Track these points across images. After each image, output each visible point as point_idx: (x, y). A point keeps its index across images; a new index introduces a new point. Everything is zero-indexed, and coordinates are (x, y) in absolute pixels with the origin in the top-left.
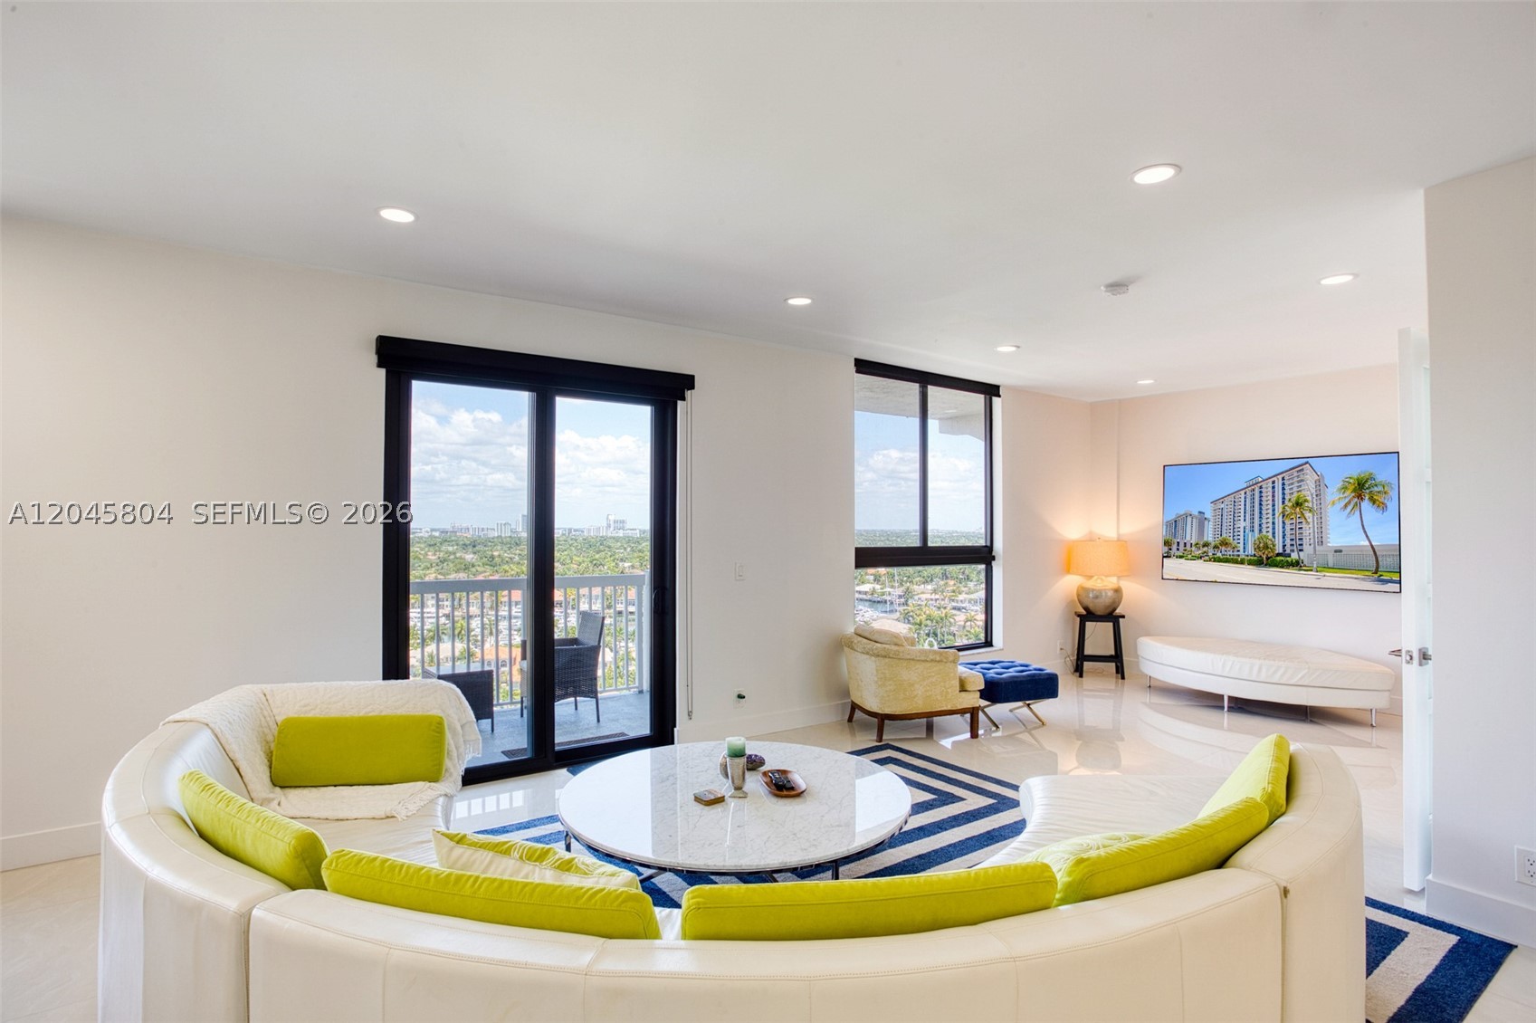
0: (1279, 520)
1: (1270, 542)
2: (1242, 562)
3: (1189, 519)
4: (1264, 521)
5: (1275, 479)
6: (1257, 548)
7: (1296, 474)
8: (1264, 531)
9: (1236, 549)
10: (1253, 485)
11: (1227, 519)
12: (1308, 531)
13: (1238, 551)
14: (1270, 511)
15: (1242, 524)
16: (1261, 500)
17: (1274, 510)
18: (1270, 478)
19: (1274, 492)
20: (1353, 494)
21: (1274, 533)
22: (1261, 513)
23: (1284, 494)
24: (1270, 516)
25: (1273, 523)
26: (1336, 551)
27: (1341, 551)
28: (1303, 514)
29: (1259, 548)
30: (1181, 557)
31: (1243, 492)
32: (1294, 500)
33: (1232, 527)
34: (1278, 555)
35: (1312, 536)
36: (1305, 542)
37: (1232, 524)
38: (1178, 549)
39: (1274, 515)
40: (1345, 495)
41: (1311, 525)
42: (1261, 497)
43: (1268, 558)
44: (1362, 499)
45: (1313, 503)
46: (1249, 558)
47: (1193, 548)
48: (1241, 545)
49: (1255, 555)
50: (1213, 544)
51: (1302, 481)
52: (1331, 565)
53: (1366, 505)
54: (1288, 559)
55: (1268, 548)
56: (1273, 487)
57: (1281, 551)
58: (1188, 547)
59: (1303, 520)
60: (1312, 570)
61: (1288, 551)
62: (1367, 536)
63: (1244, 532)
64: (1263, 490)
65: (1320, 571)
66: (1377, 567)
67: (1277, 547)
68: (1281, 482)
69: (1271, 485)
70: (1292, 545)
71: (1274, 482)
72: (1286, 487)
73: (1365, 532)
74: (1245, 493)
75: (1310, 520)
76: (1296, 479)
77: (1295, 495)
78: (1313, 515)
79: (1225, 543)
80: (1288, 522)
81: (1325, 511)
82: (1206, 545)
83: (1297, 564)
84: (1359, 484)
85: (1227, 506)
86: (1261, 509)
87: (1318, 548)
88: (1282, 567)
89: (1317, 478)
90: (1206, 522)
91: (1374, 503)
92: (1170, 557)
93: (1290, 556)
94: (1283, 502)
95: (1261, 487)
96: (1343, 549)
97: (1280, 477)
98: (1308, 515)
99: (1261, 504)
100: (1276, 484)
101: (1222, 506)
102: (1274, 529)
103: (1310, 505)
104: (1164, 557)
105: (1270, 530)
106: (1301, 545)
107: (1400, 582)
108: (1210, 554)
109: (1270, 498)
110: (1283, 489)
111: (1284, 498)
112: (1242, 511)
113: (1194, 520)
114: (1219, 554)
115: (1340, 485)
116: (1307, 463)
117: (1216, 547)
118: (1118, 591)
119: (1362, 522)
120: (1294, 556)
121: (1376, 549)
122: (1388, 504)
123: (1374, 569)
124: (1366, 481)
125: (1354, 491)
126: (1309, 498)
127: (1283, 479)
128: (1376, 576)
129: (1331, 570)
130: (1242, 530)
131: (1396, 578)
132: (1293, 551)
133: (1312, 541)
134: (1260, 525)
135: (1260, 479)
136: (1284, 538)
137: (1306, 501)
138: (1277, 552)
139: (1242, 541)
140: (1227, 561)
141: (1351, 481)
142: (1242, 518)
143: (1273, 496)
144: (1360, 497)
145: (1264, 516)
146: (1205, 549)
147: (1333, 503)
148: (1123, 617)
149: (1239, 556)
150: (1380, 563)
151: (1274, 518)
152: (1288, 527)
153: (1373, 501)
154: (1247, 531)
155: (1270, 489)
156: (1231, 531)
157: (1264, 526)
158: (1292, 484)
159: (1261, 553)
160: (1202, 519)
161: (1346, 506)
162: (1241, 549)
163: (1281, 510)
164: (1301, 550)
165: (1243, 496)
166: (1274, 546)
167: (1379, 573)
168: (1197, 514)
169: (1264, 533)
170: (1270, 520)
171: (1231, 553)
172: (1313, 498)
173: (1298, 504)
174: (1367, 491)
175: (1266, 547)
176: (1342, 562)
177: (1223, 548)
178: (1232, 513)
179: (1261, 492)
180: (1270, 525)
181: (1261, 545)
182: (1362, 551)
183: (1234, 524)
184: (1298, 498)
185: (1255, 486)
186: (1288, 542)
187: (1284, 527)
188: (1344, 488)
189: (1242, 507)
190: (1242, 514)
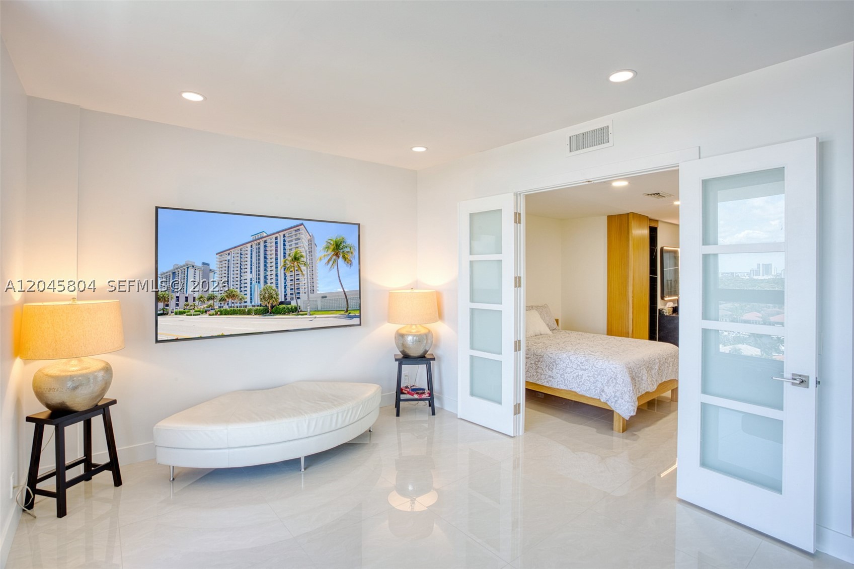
0: (281, 272)
1: (273, 293)
2: (249, 313)
3: (191, 271)
4: (269, 273)
5: (277, 235)
6: (263, 298)
7: (294, 233)
8: (269, 282)
9: (243, 301)
10: (259, 239)
11: (234, 272)
12: (304, 281)
13: (246, 302)
14: (274, 264)
15: (248, 276)
16: (266, 254)
17: (277, 263)
18: (274, 234)
19: (276, 247)
20: (333, 253)
21: (277, 284)
22: (265, 265)
23: (285, 249)
24: (274, 268)
25: (277, 275)
26: (323, 297)
27: (326, 297)
28: (299, 267)
29: (264, 298)
30: (181, 313)
31: (249, 245)
32: (293, 254)
33: (239, 279)
34: (281, 303)
35: (306, 287)
36: (301, 291)
37: (239, 276)
38: (177, 305)
39: (277, 268)
40: (328, 253)
41: (306, 277)
42: (266, 251)
43: (272, 307)
44: (338, 256)
45: (307, 258)
46: (256, 308)
47: (197, 303)
48: (248, 296)
49: (261, 305)
50: (219, 296)
51: (299, 239)
52: (319, 308)
53: (341, 261)
54: (289, 306)
55: (272, 297)
56: (276, 243)
57: (283, 300)
58: (190, 301)
59: (300, 273)
60: (306, 314)
61: (289, 300)
62: (341, 285)
63: (251, 284)
64: (268, 245)
65: (313, 314)
66: (348, 307)
67: (280, 296)
68: (282, 238)
69: (274, 241)
70: (292, 294)
71: (276, 238)
72: (287, 244)
73: (340, 282)
74: (251, 246)
75: (305, 273)
76: (294, 237)
77: (294, 251)
78: (307, 268)
79: (232, 295)
80: (288, 274)
81: (315, 265)
82: (211, 298)
83: (295, 310)
84: (336, 245)
85: (234, 258)
86: (265, 262)
87: (311, 295)
88: (284, 314)
89: (310, 238)
90: (211, 274)
91: (345, 260)
92: (167, 314)
93: (290, 304)
94: (284, 256)
95: (265, 242)
96: (327, 295)
97: (282, 234)
98: (303, 268)
99: (265, 258)
100: (278, 240)
101: (229, 258)
102: (277, 280)
103: (305, 260)
104: (157, 315)
105: (274, 281)
106: (299, 293)
107: (360, 317)
108: (216, 307)
109: (274, 252)
110: (284, 245)
111: (285, 253)
112: (249, 263)
113: (197, 272)
114: (226, 307)
115: (324, 245)
116: (302, 224)
117: (222, 299)
118: (108, 370)
119: (338, 274)
120: (293, 303)
121: (347, 294)
122: (353, 261)
123: (345, 309)
124: (341, 243)
125: (334, 250)
126: (304, 254)
127: (284, 236)
128: (347, 314)
129: (319, 313)
130: (248, 281)
131: (358, 314)
132: (292, 299)
133: (306, 289)
134: (265, 277)
135: (265, 235)
136: (285, 288)
137: (302, 256)
138: (280, 301)
139: (248, 293)
140: (234, 313)
141: (332, 242)
142: (249, 271)
143: (276, 251)
144: (337, 255)
145: (269, 269)
146: (211, 302)
147: (321, 259)
148: (114, 402)
149: (246, 307)
150: (349, 304)
151: (277, 271)
152: (288, 279)
153: (345, 258)
154: (253, 282)
155: (274, 244)
156: (238, 283)
157: (269, 277)
158: (291, 241)
159: (266, 303)
160: (206, 270)
161: (329, 261)
162: (248, 300)
163: (282, 264)
164: (299, 298)
165: (249, 249)
166: (277, 295)
167: (349, 312)
168: (201, 265)
169: (269, 284)
170: (274, 273)
171: (238, 305)
172: (307, 254)
173: (296, 259)
174: (341, 251)
175: (271, 297)
176: (326, 306)
177: (230, 301)
178: (239, 265)
179: (265, 246)
180: (274, 277)
181: (267, 295)
182: (339, 296)
183: (241, 276)
184: (296, 253)
185: (259, 241)
186: (289, 292)
187: (285, 279)
188: (328, 248)
189: (249, 259)
190: (249, 267)
